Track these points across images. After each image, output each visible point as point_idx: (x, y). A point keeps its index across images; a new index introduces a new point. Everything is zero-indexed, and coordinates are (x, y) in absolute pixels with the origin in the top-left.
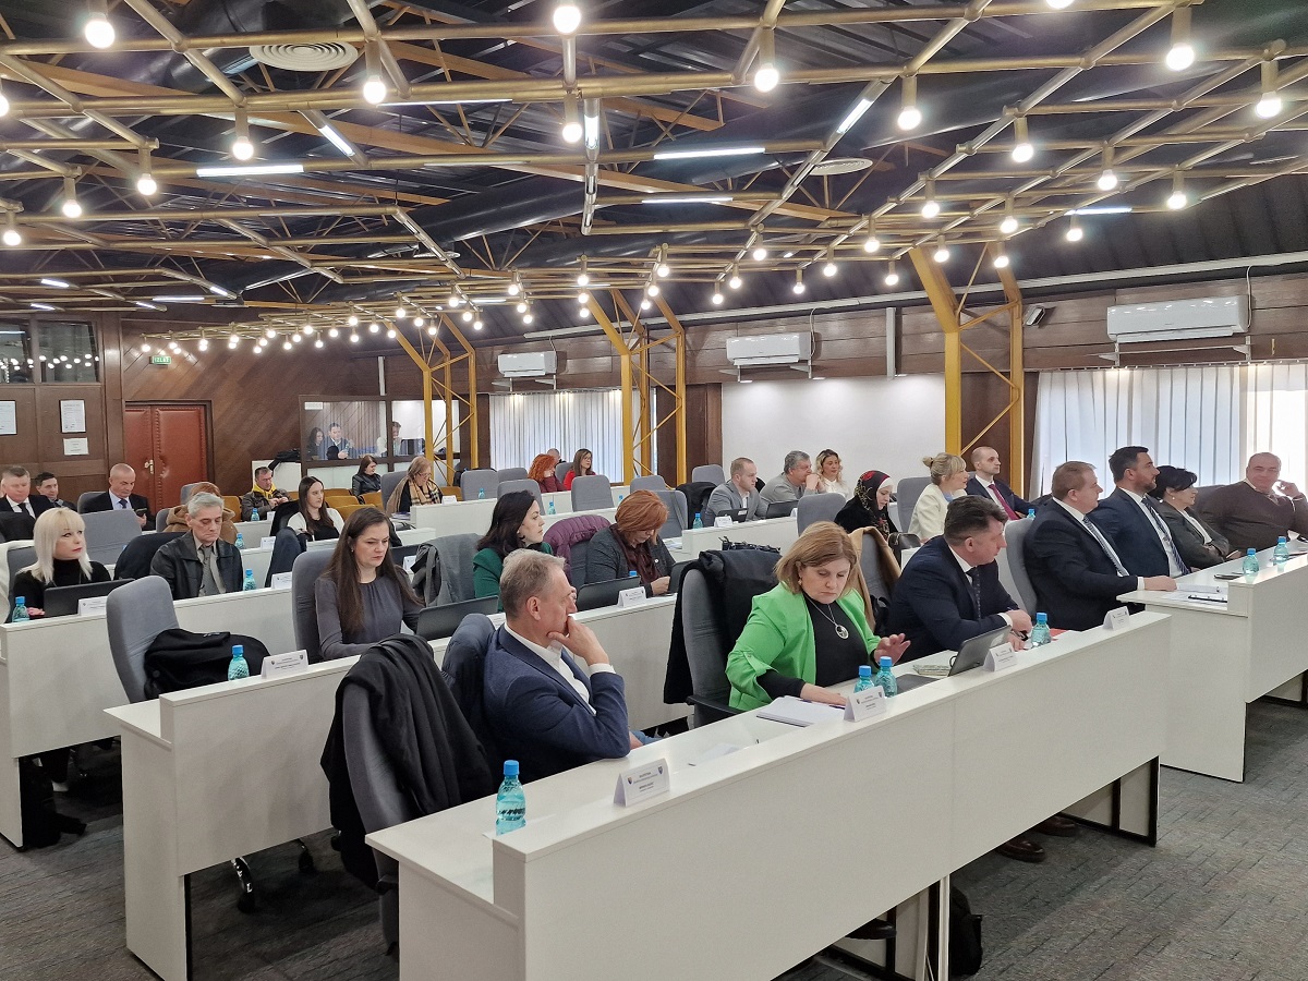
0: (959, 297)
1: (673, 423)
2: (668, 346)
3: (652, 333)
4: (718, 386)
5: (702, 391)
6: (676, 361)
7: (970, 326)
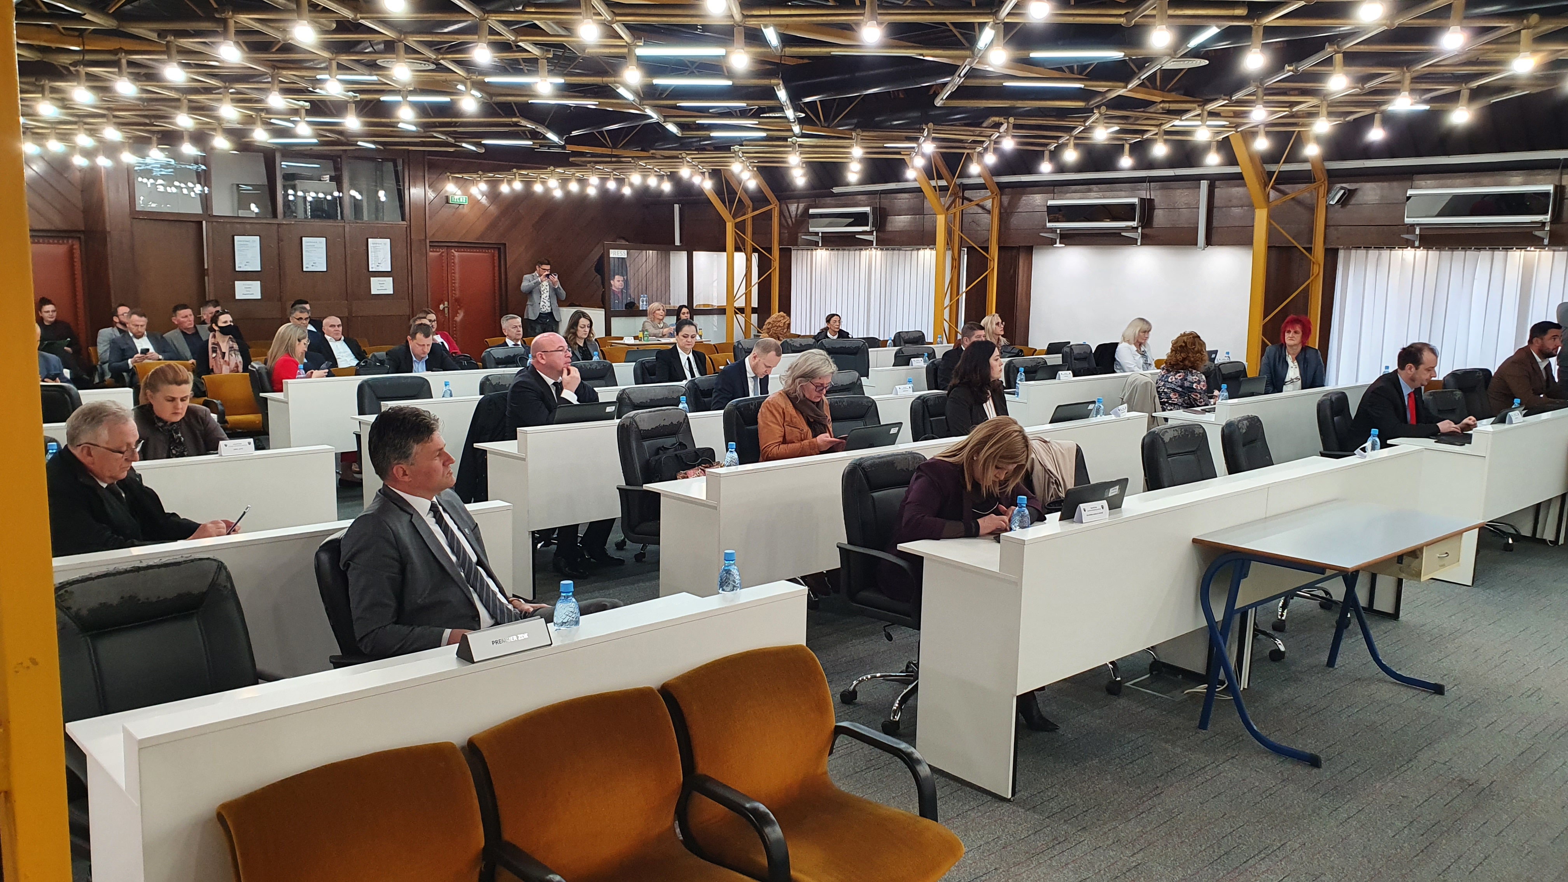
0: (1270, 174)
1: (984, 283)
2: (983, 208)
3: (968, 194)
4: (1029, 250)
5: (1014, 252)
6: (989, 223)
7: (1278, 202)
